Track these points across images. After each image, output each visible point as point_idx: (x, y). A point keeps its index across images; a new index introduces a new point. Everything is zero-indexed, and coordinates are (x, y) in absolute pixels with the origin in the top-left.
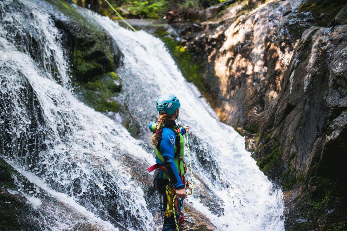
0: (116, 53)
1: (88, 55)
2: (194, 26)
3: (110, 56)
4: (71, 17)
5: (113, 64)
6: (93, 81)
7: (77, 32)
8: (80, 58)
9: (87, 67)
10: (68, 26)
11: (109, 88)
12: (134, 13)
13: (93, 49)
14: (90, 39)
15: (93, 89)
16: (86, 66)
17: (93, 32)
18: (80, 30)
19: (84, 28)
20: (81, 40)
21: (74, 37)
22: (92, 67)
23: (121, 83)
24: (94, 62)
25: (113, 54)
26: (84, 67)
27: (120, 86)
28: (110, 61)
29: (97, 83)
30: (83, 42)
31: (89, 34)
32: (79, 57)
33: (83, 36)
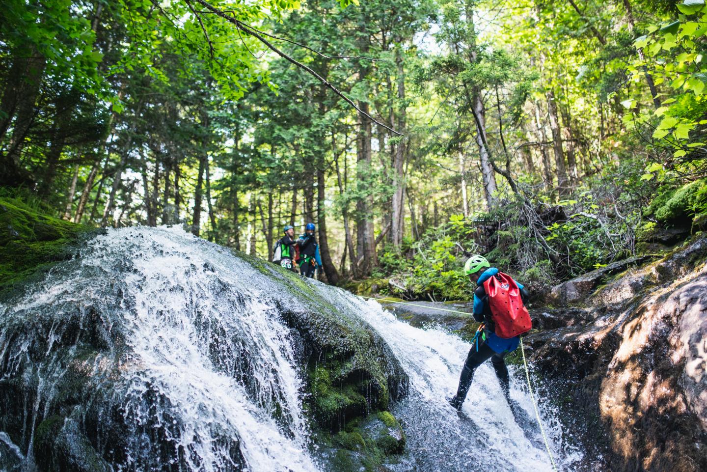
0: (392, 373)
1: (341, 377)
2: (543, 317)
3: (381, 379)
4: (311, 305)
5: (387, 396)
6: (349, 431)
7: (321, 333)
8: (326, 382)
9: (338, 401)
10: (305, 322)
11: (379, 445)
12: (417, 289)
13: (350, 366)
14: (344, 346)
15: (349, 447)
16: (336, 399)
17: (350, 332)
18: (328, 330)
19: (334, 326)
20: (329, 349)
21: (316, 342)
22: (348, 401)
23: (402, 433)
24: (350, 390)
25: (386, 374)
26: (333, 401)
27: (402, 442)
28: (383, 389)
29: (356, 434)
30: (333, 353)
31: (343, 337)
32: (323, 380)
33: (333, 341)
